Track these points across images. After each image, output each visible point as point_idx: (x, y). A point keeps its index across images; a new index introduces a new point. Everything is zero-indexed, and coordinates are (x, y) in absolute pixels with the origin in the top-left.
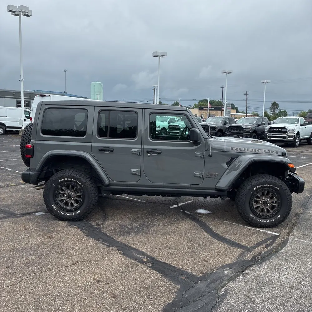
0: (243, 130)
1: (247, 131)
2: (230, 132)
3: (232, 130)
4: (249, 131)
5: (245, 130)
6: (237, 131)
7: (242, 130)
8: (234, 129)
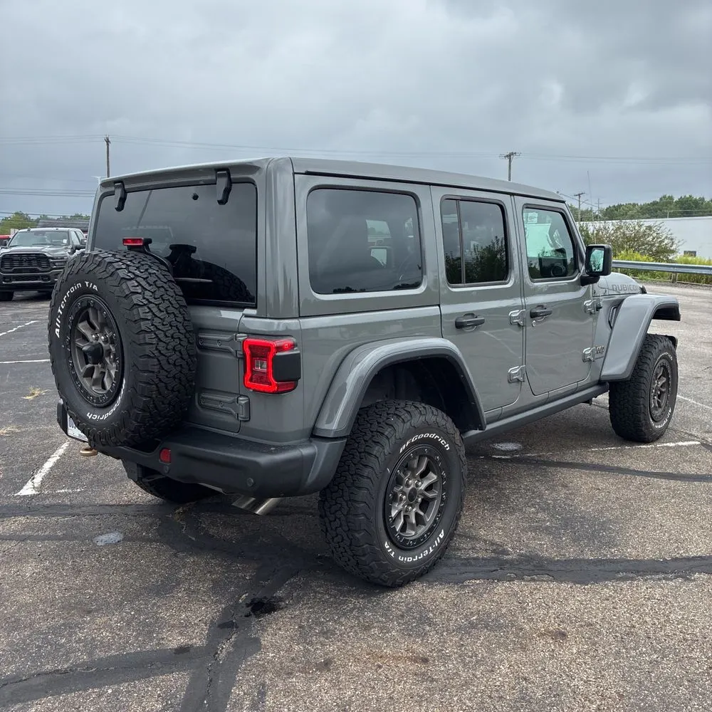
0: (49, 263)
1: (57, 264)
2: (9, 271)
3: (16, 264)
4: (62, 264)
5: (54, 263)
6: (31, 265)
7: (44, 264)
8: (21, 262)
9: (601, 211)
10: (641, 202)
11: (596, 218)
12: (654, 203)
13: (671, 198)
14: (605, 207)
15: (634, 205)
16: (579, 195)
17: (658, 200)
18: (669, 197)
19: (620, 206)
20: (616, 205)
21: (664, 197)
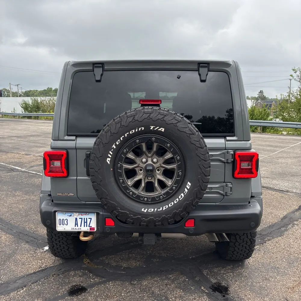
9: (22, 92)
10: (39, 90)
11: (20, 96)
12: (45, 90)
13: (51, 89)
14: (24, 91)
15: (37, 91)
16: (18, 85)
17: (46, 89)
18: (50, 88)
19: (31, 91)
20: (29, 90)
21: (49, 88)
